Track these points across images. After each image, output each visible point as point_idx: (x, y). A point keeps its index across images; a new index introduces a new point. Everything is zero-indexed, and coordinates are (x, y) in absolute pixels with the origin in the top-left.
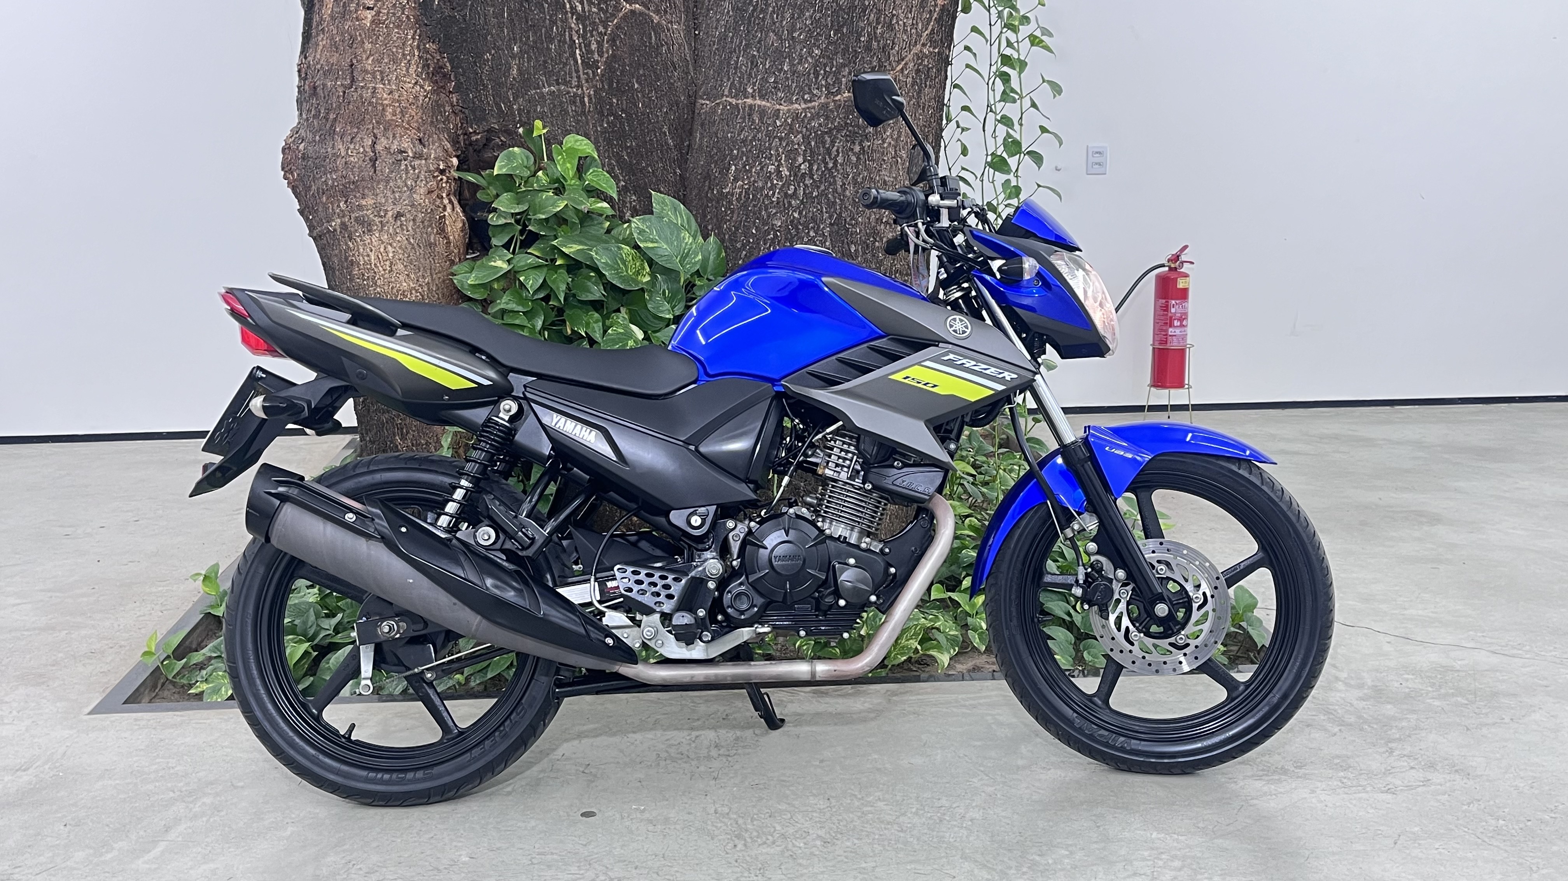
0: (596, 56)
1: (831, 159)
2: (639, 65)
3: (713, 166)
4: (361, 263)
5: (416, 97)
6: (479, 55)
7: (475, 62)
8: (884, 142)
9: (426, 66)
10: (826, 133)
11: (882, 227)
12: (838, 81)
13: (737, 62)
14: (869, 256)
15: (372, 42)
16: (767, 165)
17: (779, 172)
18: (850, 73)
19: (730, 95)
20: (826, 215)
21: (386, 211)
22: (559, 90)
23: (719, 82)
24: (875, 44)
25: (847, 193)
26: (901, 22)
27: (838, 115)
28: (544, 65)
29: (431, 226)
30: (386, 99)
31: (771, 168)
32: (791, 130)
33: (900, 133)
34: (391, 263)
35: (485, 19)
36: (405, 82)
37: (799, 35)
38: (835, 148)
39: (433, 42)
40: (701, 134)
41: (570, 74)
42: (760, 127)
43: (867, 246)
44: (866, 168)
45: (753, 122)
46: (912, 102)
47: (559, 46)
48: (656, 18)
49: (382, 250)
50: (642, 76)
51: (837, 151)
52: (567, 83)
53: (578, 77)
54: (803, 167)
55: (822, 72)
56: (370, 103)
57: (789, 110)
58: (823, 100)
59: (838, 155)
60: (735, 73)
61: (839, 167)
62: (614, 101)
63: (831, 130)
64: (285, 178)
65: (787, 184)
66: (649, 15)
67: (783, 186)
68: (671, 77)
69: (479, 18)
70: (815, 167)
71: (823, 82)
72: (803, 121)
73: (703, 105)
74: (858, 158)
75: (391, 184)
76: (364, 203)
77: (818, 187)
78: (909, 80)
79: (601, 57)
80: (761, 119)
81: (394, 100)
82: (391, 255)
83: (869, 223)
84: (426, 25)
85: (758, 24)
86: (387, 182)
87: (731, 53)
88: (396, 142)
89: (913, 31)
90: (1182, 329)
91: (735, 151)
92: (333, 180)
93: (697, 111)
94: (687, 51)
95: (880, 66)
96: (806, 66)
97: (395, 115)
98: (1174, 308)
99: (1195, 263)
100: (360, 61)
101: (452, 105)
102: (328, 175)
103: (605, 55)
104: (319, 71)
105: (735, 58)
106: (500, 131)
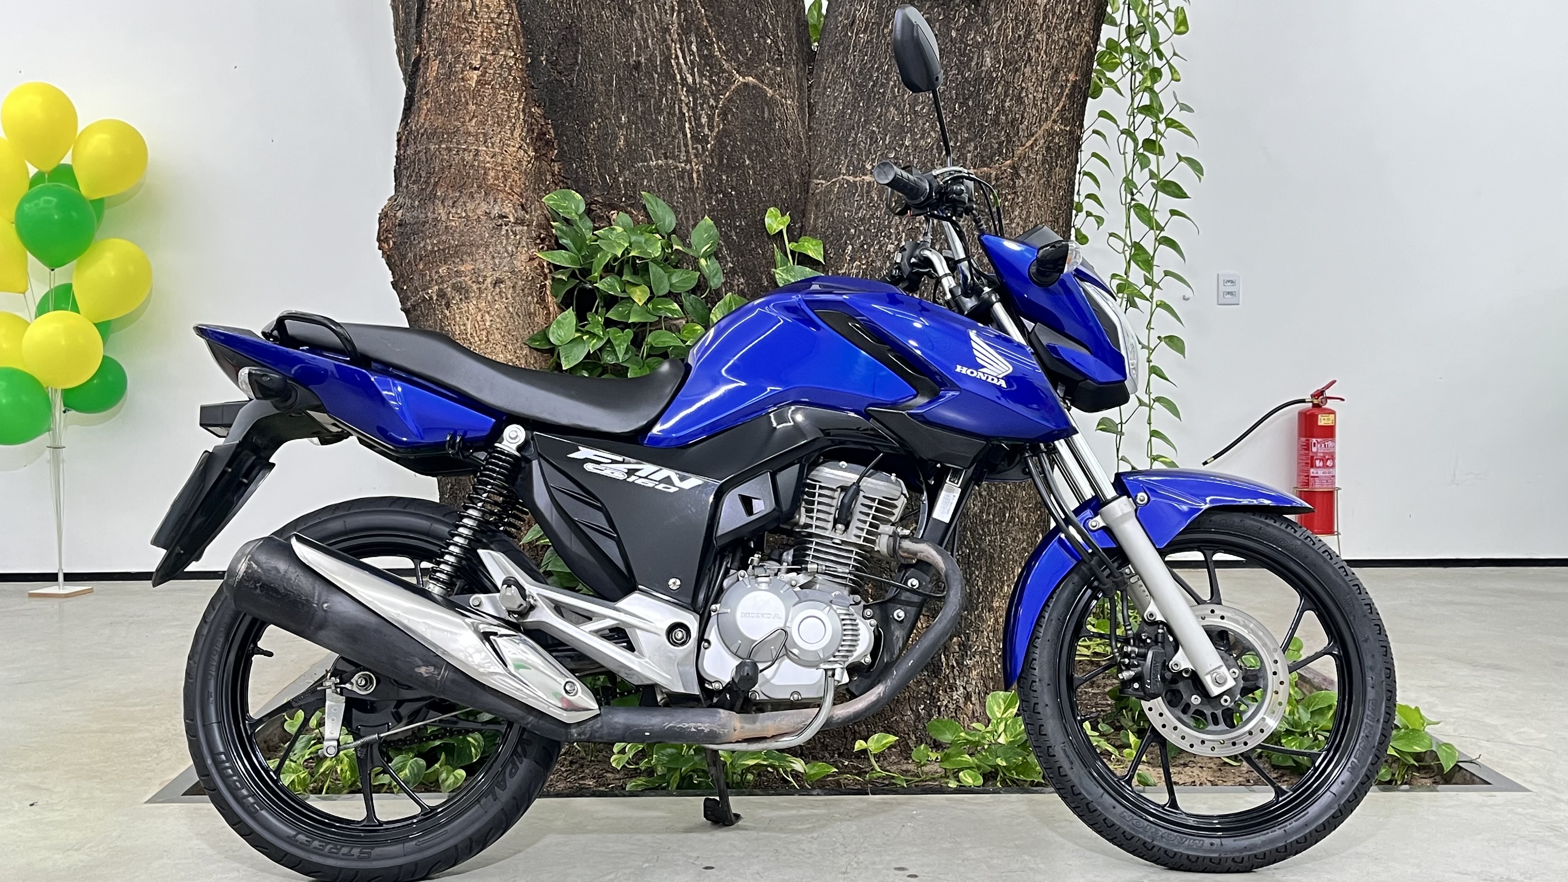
0: (706, 131)
2: (751, 140)
3: (828, 246)
5: (520, 162)
6: (586, 124)
7: (580, 130)
8: (1012, 221)
9: (531, 131)
12: (963, 156)
13: (855, 139)
15: (476, 104)
16: (887, 244)
18: (976, 148)
19: (847, 173)
21: (485, 276)
22: (667, 164)
23: (836, 161)
24: (1003, 118)
26: (1030, 96)
28: (652, 138)
29: (531, 294)
30: (488, 162)
31: (891, 247)
33: (1029, 213)
34: (488, 332)
35: (593, 85)
36: (508, 145)
37: (922, 109)
39: (539, 107)
40: (816, 215)
41: (679, 147)
42: (879, 205)
45: (872, 200)
46: (1042, 181)
47: (669, 118)
48: (770, 92)
49: (479, 318)
50: (754, 151)
52: (676, 158)
53: (687, 152)
56: (472, 166)
60: (854, 150)
62: (724, 177)
64: (380, 249)
66: (761, 89)
68: (783, 155)
69: (587, 84)
73: (817, 184)
75: (491, 249)
76: (463, 269)
78: (1039, 157)
79: (712, 131)
80: (880, 197)
81: (497, 164)
82: (488, 324)
84: (533, 87)
85: (878, 99)
86: (487, 247)
87: (849, 130)
88: (497, 208)
89: (1044, 105)
90: (1326, 470)
91: (853, 231)
92: (433, 245)
93: (811, 192)
94: (800, 129)
95: (1008, 142)
96: (929, 141)
97: (498, 179)
98: (1318, 447)
99: (1342, 400)
100: (463, 123)
101: (553, 175)
102: (428, 241)
103: (717, 130)
104: (422, 135)
105: (853, 135)
106: (603, 204)
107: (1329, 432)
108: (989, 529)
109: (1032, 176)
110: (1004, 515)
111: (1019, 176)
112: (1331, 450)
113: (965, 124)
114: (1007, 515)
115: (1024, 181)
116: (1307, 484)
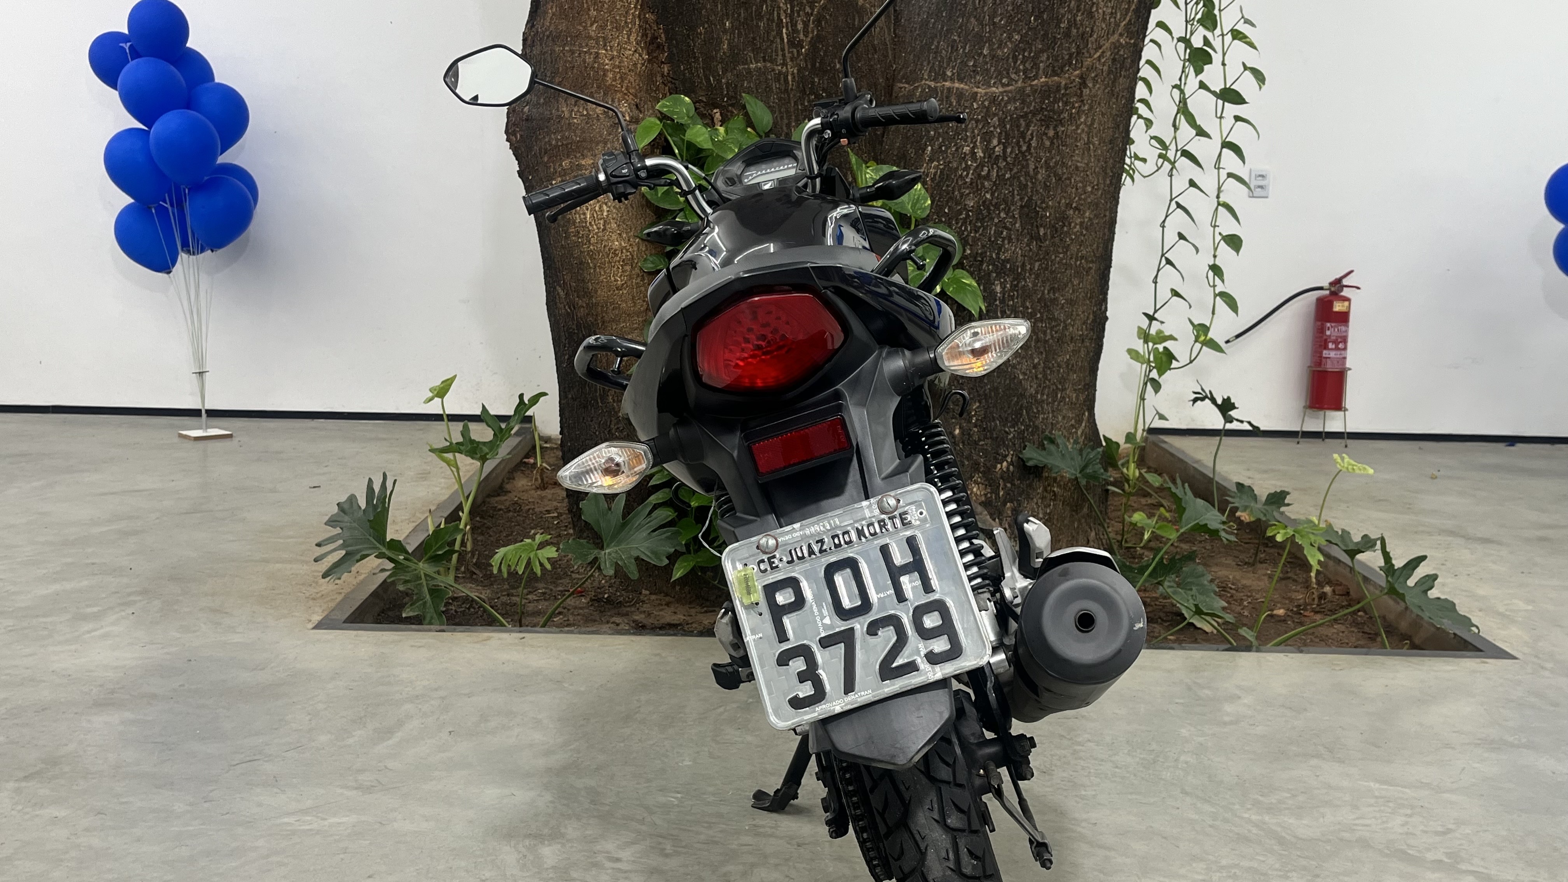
0: (802, 36)
1: (1025, 143)
3: (909, 146)
4: (578, 220)
5: (635, 65)
6: (694, 29)
7: (688, 35)
8: (1077, 128)
9: (645, 35)
10: (1022, 116)
11: (1071, 212)
12: (1036, 66)
13: (937, 47)
14: (1057, 240)
15: (597, 10)
16: (963, 146)
17: (973, 153)
18: (1048, 59)
19: (929, 79)
20: (1017, 198)
22: (765, 67)
23: (919, 66)
24: (1074, 31)
25: (1040, 177)
26: (1100, 11)
27: (1034, 99)
28: (752, 42)
30: (607, 64)
31: (967, 149)
32: (988, 114)
33: (1093, 120)
34: (605, 221)
36: (625, 49)
37: (1000, 21)
38: (1030, 132)
39: (653, 13)
41: (776, 51)
43: (1056, 231)
44: (1059, 152)
45: (951, 104)
46: (1106, 91)
47: (768, 24)
48: (861, 1)
49: (597, 208)
51: (1032, 134)
52: (772, 61)
53: (784, 55)
54: (997, 149)
55: (1021, 56)
56: (593, 68)
57: (986, 94)
58: (1020, 84)
59: (1031, 139)
60: (935, 58)
61: (1032, 150)
62: (816, 80)
63: (1026, 114)
64: (507, 140)
65: (981, 166)
67: (977, 167)
68: (870, 60)
70: (1009, 150)
71: (1021, 67)
72: (1000, 104)
73: (901, 88)
74: (1052, 143)
75: (609, 146)
76: (583, 163)
77: (1011, 170)
78: (1105, 68)
79: (807, 37)
80: (959, 102)
81: (615, 66)
82: (605, 214)
83: (1059, 207)
85: (960, 10)
86: (605, 143)
87: (932, 39)
89: (1112, 20)
90: (1339, 353)
91: (932, 133)
92: (557, 140)
93: (894, 94)
94: (886, 35)
95: (1078, 53)
96: (1006, 50)
97: (615, 80)
98: (1331, 331)
99: (1358, 288)
100: (585, 28)
101: (663, 76)
102: (553, 136)
103: (811, 35)
104: (548, 37)
105: (935, 43)
106: (707, 104)
107: (1343, 318)
108: (1043, 408)
109: (1098, 86)
110: (1057, 396)
111: (1086, 86)
112: (1344, 334)
113: (1039, 36)
114: (1059, 395)
115: (1090, 90)
116: (1319, 364)
